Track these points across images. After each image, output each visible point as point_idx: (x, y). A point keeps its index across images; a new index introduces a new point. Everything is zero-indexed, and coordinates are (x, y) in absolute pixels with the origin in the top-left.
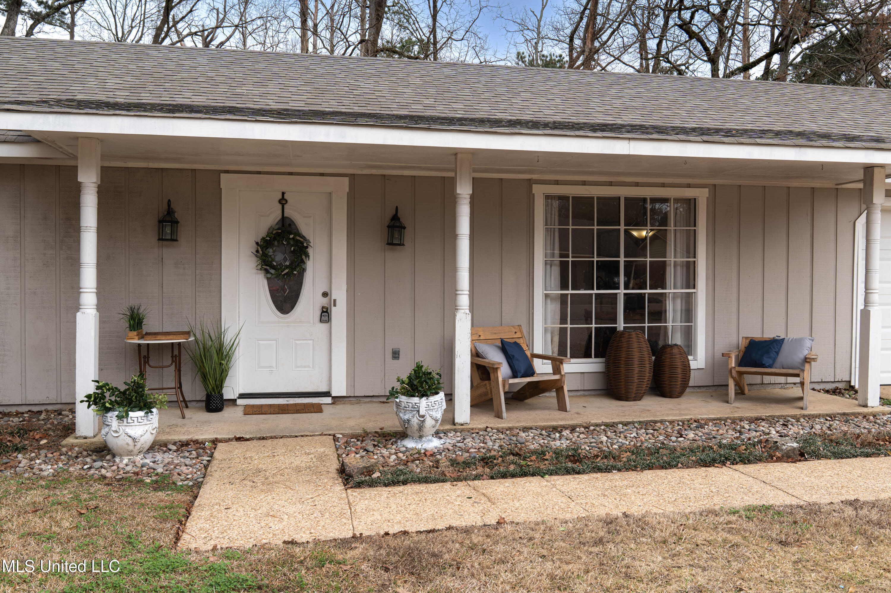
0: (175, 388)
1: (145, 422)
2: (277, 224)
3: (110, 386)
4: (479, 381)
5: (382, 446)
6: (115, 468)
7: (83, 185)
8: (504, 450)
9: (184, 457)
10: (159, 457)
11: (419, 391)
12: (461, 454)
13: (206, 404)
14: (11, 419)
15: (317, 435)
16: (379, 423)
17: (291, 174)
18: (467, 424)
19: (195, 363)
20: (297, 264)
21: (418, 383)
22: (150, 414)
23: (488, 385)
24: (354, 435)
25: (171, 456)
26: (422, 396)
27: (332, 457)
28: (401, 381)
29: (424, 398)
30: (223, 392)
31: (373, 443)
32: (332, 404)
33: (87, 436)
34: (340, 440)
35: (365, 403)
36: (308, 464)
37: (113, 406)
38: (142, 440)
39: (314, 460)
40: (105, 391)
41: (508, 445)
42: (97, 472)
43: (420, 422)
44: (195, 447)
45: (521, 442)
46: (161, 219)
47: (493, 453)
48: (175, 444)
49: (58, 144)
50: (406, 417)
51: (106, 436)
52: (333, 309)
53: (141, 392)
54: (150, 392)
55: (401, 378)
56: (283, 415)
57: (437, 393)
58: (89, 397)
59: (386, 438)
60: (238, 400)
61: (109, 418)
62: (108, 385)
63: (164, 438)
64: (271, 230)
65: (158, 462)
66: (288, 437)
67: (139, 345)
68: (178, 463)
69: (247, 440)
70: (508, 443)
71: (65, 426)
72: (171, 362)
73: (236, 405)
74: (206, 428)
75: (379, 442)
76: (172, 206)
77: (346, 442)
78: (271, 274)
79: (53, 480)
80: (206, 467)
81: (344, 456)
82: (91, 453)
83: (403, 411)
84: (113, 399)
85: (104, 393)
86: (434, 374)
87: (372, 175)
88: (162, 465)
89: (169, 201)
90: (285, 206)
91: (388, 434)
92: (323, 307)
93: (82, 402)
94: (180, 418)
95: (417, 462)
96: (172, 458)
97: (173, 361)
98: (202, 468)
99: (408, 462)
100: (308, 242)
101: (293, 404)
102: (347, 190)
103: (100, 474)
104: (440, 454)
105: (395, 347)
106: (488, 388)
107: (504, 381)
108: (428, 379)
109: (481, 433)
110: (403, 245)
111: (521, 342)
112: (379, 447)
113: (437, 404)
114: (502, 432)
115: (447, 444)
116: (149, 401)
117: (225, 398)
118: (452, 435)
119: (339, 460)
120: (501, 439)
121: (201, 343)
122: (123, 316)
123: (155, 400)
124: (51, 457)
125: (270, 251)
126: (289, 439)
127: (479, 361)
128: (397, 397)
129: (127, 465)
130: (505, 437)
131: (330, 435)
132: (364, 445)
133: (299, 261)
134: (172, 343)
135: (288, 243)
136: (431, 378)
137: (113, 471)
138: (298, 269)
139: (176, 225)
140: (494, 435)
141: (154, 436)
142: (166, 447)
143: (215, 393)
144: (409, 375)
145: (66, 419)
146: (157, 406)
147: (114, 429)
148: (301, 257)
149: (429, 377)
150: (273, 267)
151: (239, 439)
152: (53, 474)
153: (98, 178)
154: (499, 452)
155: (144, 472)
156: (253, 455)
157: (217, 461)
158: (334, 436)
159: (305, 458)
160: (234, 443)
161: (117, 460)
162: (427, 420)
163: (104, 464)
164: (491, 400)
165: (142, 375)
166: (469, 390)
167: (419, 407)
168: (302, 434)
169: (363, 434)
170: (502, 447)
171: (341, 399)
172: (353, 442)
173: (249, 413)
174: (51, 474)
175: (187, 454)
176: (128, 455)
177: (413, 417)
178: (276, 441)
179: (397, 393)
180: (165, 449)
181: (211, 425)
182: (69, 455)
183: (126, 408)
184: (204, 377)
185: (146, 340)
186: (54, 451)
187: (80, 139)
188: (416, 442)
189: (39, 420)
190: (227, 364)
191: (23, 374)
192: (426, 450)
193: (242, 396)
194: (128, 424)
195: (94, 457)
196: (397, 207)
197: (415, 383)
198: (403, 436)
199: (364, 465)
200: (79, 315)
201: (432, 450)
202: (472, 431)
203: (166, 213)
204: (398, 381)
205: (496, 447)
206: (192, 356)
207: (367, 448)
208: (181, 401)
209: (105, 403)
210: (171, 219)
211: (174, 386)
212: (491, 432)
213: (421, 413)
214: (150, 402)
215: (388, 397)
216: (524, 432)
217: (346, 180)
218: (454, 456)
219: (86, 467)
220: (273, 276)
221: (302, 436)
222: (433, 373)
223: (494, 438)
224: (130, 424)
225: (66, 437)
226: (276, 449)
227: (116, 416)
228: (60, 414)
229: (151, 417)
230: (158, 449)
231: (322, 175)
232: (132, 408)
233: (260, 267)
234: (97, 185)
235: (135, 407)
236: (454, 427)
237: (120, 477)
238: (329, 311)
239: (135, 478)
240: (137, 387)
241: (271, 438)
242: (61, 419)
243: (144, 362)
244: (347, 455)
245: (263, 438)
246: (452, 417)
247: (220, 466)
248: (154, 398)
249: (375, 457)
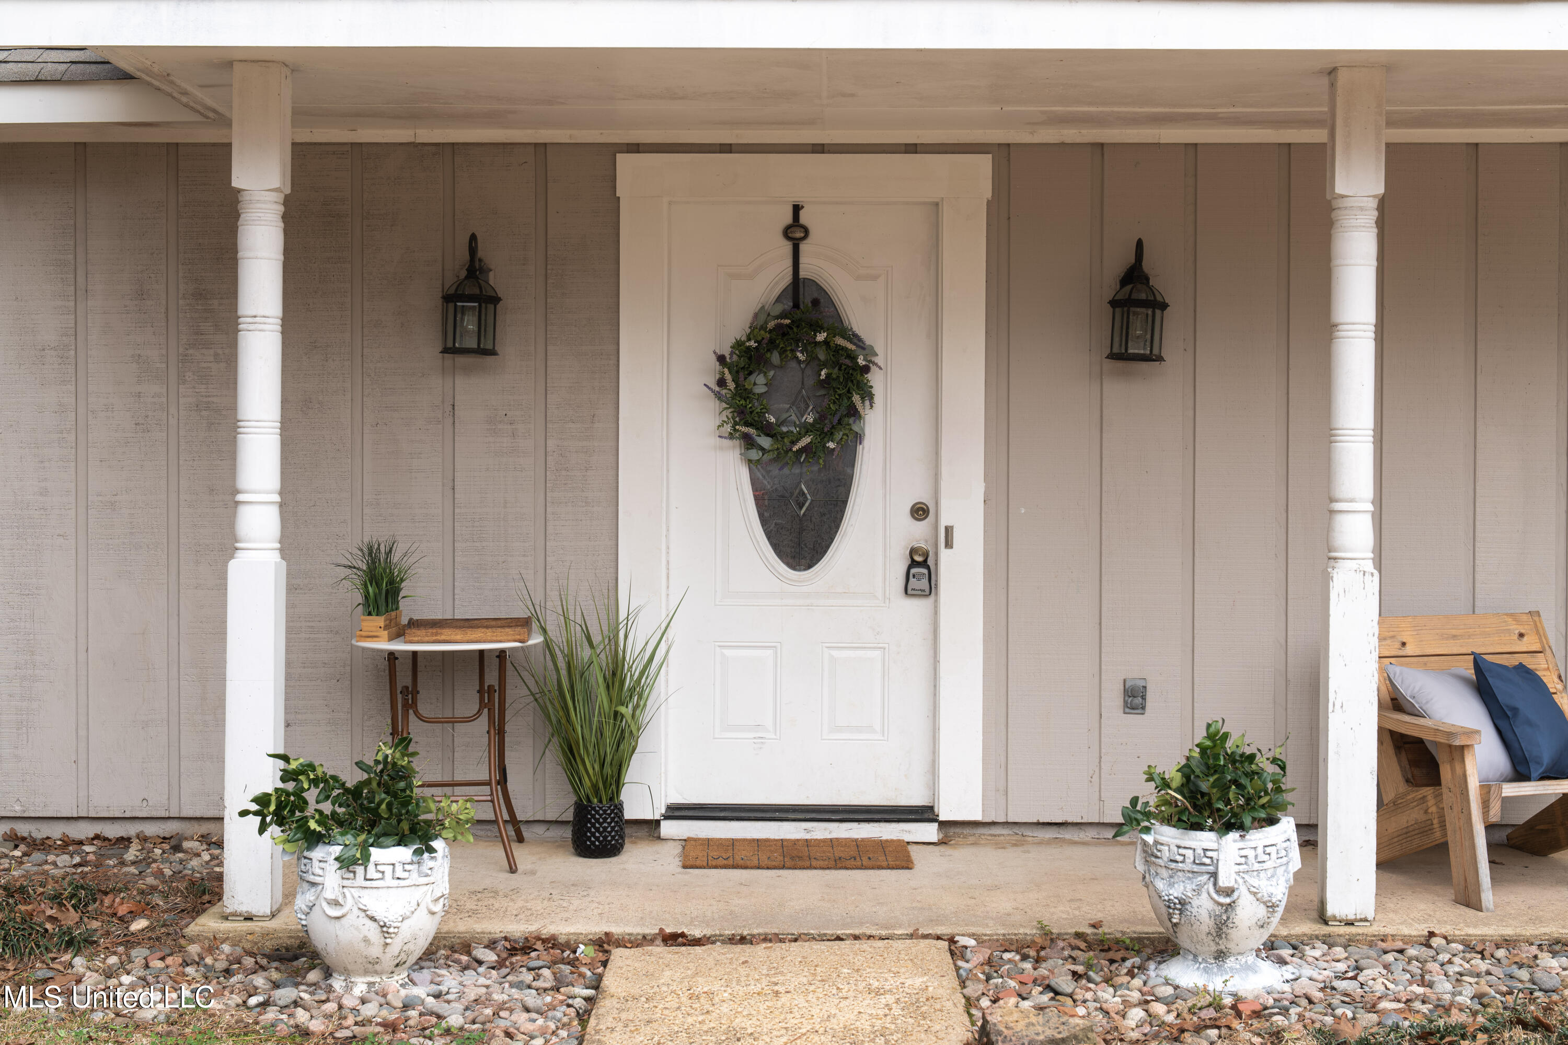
0: (488, 783)
1: (414, 878)
2: (779, 300)
3: (319, 771)
4: (1402, 787)
5: (1098, 979)
6: (331, 1007)
7: (245, 197)
8: (1491, 1010)
9: (520, 985)
10: (450, 980)
11: (1215, 813)
12: (1350, 1015)
13: (574, 833)
14: (51, 858)
15: (900, 937)
16: (1085, 908)
17: (819, 149)
18: (1366, 920)
19: (544, 709)
20: (835, 421)
21: (1213, 786)
22: (426, 855)
23: (1431, 802)
24: (1011, 942)
25: (482, 981)
26: (1228, 827)
27: (949, 1005)
28: (1158, 781)
29: (1233, 836)
30: (622, 797)
31: (1073, 967)
32: (941, 843)
33: (254, 912)
34: (968, 954)
35: (1041, 843)
36: (878, 1024)
37: (328, 829)
38: (406, 930)
39: (896, 1011)
40: (306, 786)
41: (1504, 994)
42: (284, 1017)
43: (1218, 910)
44: (549, 958)
45: (1546, 986)
46: (452, 291)
47: (1457, 1017)
48: (491, 945)
49: (178, 82)
50: (1176, 892)
51: (307, 914)
52: (944, 554)
53: (404, 790)
54: (428, 792)
55: (1159, 770)
56: (797, 872)
57: (1272, 821)
58: (262, 800)
59: (1111, 955)
60: (662, 823)
61: (316, 864)
62: (314, 769)
63: (463, 926)
64: (763, 318)
65: (449, 997)
66: (813, 938)
67: (392, 656)
68: (504, 1003)
69: (697, 942)
70: (1505, 989)
71: (193, 883)
72: (477, 707)
73: (659, 838)
74: (576, 903)
75: (1089, 967)
76: (480, 254)
77: (989, 962)
78: (762, 449)
79: (169, 1034)
80: (583, 1017)
81: (985, 1003)
82: (264, 962)
83: (1164, 873)
84: (327, 808)
85: (303, 790)
86: (1263, 762)
87: (1062, 146)
88: (459, 1006)
89: (473, 238)
90: (803, 247)
91: (1117, 941)
92: (913, 551)
93: (244, 813)
94: (501, 871)
95: (1213, 1033)
96: (487, 987)
97: (482, 705)
98: (571, 1020)
99: (1182, 1031)
100: (869, 352)
101: (824, 841)
102: (989, 195)
103: (292, 1022)
104: (1285, 1011)
105: (1134, 673)
106: (1433, 809)
107: (1486, 790)
108: (1246, 774)
109: (1412, 952)
110: (1160, 359)
111: (1538, 664)
112: (1090, 980)
113: (1274, 856)
114: (1481, 953)
115: (1304, 981)
116: (422, 817)
117: (628, 815)
118: (1317, 953)
119: (970, 1015)
120: (1478, 975)
121: (562, 652)
122: (348, 571)
123: (440, 817)
124: (161, 970)
125: (759, 383)
126: (817, 946)
127: (1404, 724)
128: (1147, 830)
129: (363, 1001)
130: (1494, 970)
131: (938, 938)
132: (1043, 971)
133: (843, 410)
134: (481, 652)
135: (812, 358)
136: (1254, 773)
137: (328, 1016)
138: (838, 436)
139: (491, 307)
140: (1456, 960)
141: (437, 918)
142: (469, 953)
143: (600, 801)
144: (1183, 762)
145: (195, 863)
146: (445, 834)
147: (329, 894)
148: (850, 398)
149: (1248, 769)
150: (767, 430)
151: (673, 939)
152: (168, 1017)
153: (284, 175)
154: (1474, 1014)
155: (411, 1023)
156: (715, 988)
157: (614, 1000)
158: (952, 941)
159: (866, 1004)
160: (659, 949)
161: (338, 983)
162: (1241, 902)
163: (303, 995)
164: (1442, 848)
165: (402, 740)
166: (1374, 814)
167: (1215, 863)
168: (857, 932)
169: (1039, 940)
170: (1485, 1000)
171: (967, 831)
172: (1010, 961)
173: (698, 863)
174: (162, 1018)
175: (528, 977)
176: (366, 973)
177: (1198, 891)
178: (779, 949)
179: (1148, 815)
180: (464, 958)
181: (592, 893)
182: (206, 965)
183: (363, 837)
184: (570, 752)
185: (411, 642)
186: (168, 951)
187: (237, 66)
188: (1206, 970)
189: (123, 863)
190: (633, 716)
191: (82, 733)
192: (1238, 999)
193: (677, 812)
194: (368, 884)
195: (275, 975)
196: (1140, 244)
197: (1204, 786)
198: (1161, 952)
199: (1049, 1033)
200: (233, 565)
201: (1257, 997)
202: (1384, 945)
203: (464, 273)
204: (1150, 779)
205: (1464, 999)
206: (535, 690)
207: (1054, 982)
208: (505, 822)
209: (305, 820)
210: (478, 292)
211: (485, 776)
212: (1445, 951)
213: (1223, 882)
214: (426, 822)
215: (1118, 829)
216: (1554, 954)
217: (985, 162)
218: (1329, 1020)
219: (253, 1001)
220: (767, 457)
221: (856, 938)
222: (1258, 758)
223: (1457, 969)
224: (374, 884)
225: (199, 913)
226: (782, 973)
227: (336, 859)
228: (177, 848)
229: (431, 864)
230: (447, 958)
231: (912, 149)
232: (378, 836)
233: (728, 428)
234: (282, 196)
235: (386, 834)
236: (1325, 930)
237: (348, 1033)
238: (930, 562)
239: (387, 1038)
240: (392, 778)
241: (766, 939)
242: (181, 861)
243: (403, 706)
244: (994, 1001)
245: (743, 940)
246: (1316, 899)
247: (624, 1016)
248: (439, 810)
249: (1081, 1011)
